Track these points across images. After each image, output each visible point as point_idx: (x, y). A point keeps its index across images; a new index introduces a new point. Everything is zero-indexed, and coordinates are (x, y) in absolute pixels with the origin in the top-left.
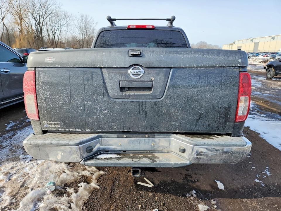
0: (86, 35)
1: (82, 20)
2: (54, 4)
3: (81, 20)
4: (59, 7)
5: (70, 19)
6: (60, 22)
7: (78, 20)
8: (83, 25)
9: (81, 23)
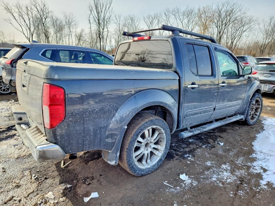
0: (271, 39)
1: (271, 22)
2: (240, 11)
3: (269, 23)
4: (244, 13)
5: (255, 23)
6: (242, 28)
7: (265, 23)
8: (270, 27)
9: (268, 26)
